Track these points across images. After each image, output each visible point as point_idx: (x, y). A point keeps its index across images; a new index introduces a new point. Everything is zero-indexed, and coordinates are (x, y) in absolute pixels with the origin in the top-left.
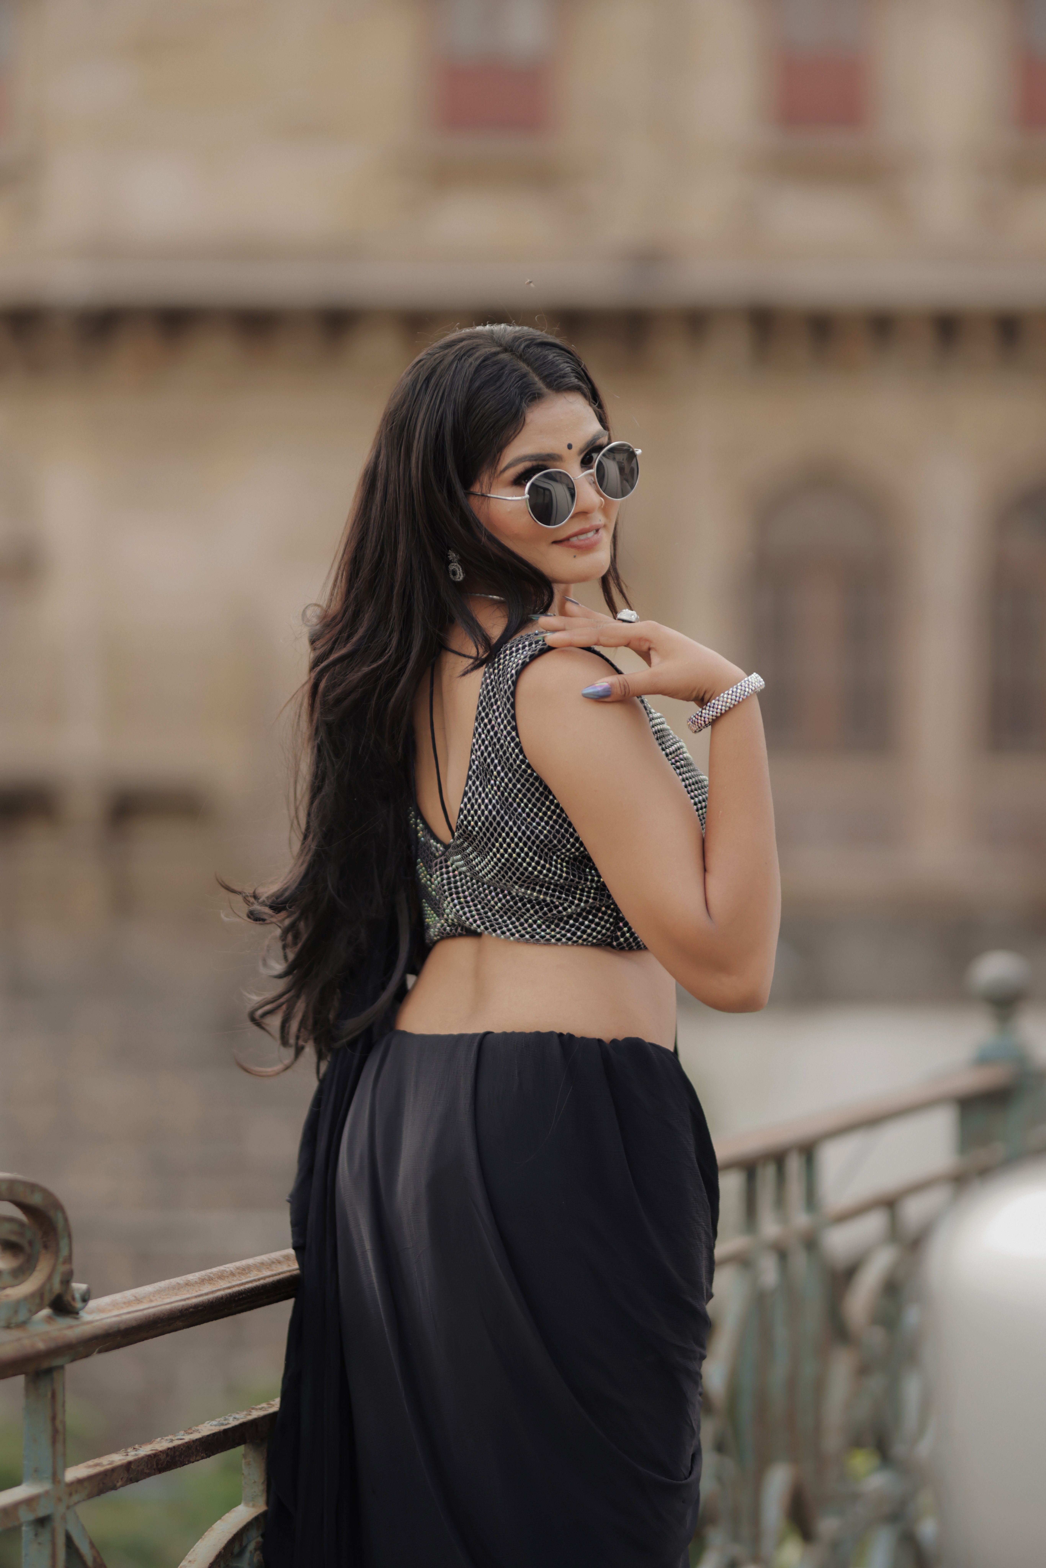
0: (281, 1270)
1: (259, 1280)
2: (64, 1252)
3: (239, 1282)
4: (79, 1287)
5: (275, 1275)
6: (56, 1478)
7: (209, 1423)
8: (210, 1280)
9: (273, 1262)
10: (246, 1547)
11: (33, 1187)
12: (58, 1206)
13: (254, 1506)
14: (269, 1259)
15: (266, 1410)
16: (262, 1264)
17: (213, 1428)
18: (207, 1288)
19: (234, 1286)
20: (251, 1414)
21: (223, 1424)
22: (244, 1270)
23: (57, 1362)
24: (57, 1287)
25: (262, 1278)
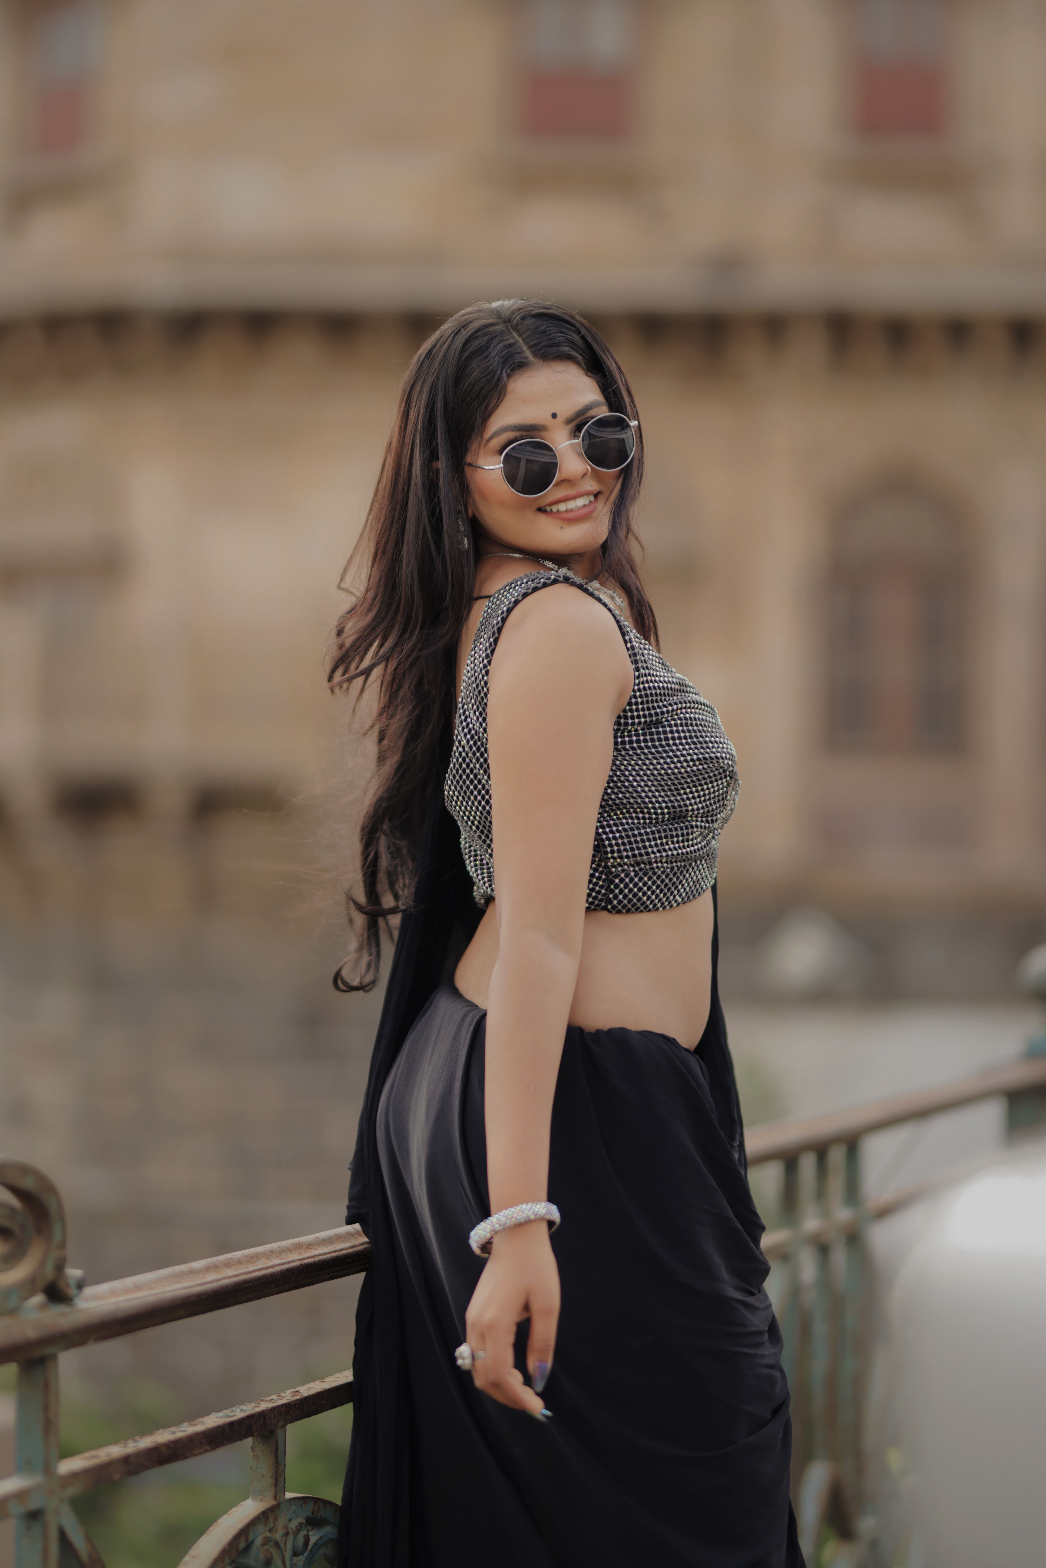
0: (291, 1259)
1: (267, 1268)
2: (57, 1237)
3: (246, 1270)
4: (74, 1273)
5: (285, 1263)
6: (48, 1470)
7: (215, 1415)
8: (215, 1267)
9: (284, 1251)
10: (252, 1542)
11: (25, 1170)
12: (51, 1189)
13: (261, 1500)
14: (279, 1247)
15: (275, 1402)
16: (272, 1252)
17: (218, 1420)
18: (211, 1277)
19: (240, 1275)
20: (259, 1406)
21: (228, 1416)
22: (252, 1258)
23: (49, 1351)
24: (49, 1273)
25: (270, 1267)
